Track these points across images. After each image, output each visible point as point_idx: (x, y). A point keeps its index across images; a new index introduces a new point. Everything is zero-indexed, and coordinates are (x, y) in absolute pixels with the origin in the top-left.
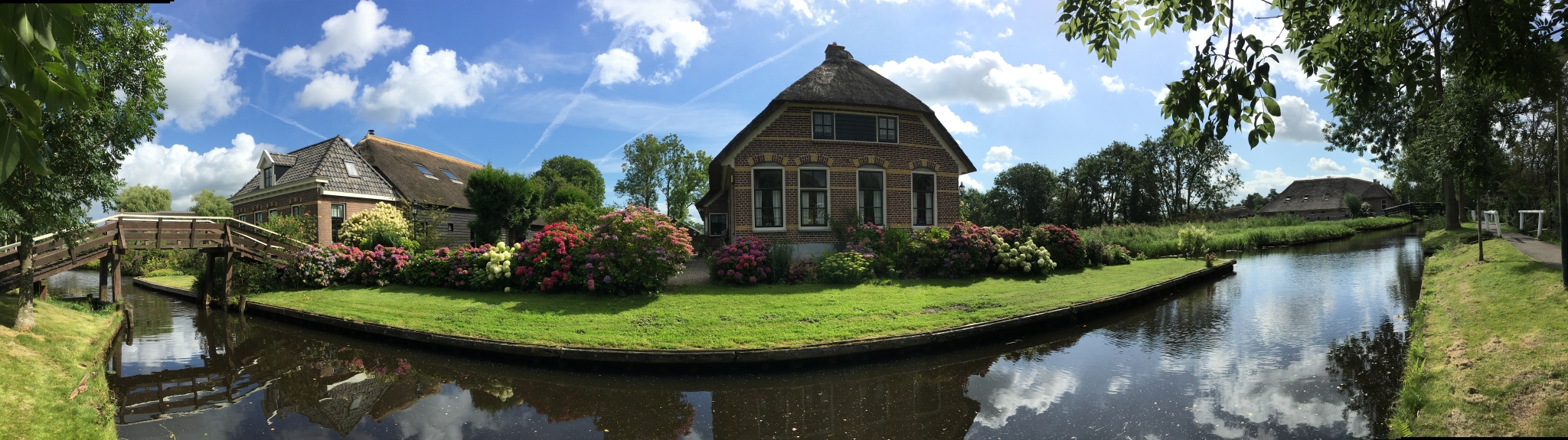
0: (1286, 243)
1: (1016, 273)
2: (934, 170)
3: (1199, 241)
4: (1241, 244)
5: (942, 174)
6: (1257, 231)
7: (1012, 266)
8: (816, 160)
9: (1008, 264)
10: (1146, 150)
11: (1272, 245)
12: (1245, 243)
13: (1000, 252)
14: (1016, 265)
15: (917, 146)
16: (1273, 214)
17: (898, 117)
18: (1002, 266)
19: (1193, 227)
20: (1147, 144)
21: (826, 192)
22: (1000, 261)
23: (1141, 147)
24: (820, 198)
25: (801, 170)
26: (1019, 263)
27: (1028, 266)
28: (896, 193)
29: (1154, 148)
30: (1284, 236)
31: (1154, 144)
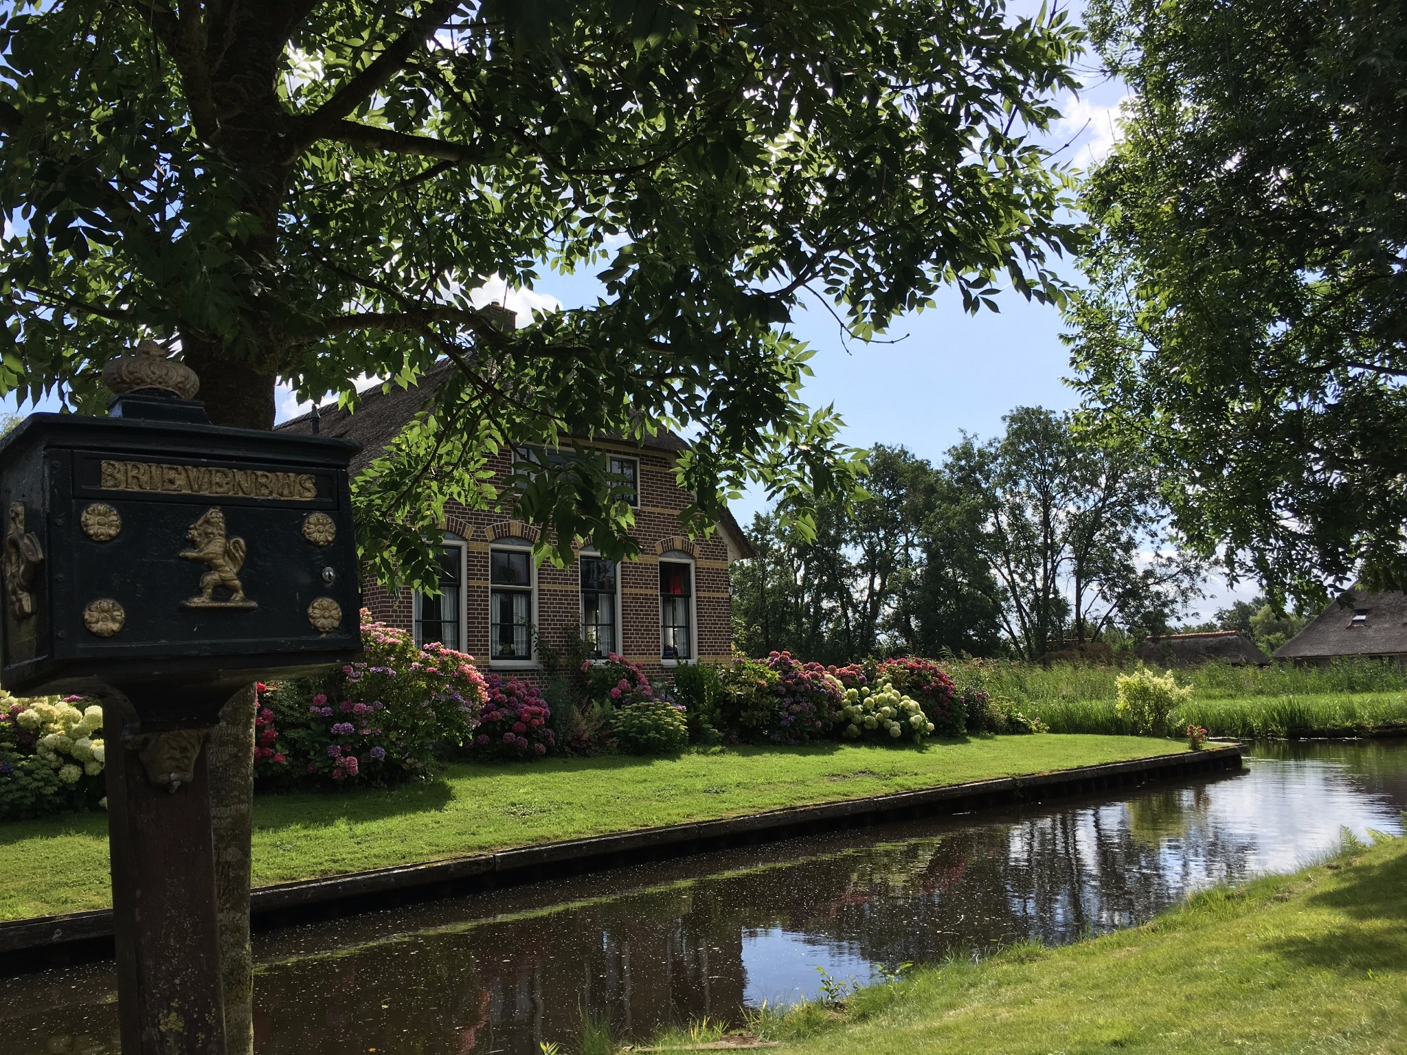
0: (1359, 730)
1: (876, 736)
2: (692, 557)
3: (1162, 703)
4: (1245, 724)
5: (704, 563)
6: (1283, 700)
7: (869, 727)
8: (518, 533)
9: (862, 724)
10: (962, 468)
11: (1321, 733)
12: (1256, 723)
13: (846, 704)
14: (876, 726)
15: (667, 511)
16: (1319, 661)
17: (638, 459)
18: (853, 727)
19: (1148, 673)
20: (965, 452)
21: (528, 594)
22: (848, 720)
23: (950, 460)
24: (519, 605)
25: (492, 550)
26: (880, 723)
27: (896, 727)
28: (636, 598)
29: (980, 467)
30: (1351, 714)
31: (982, 454)
